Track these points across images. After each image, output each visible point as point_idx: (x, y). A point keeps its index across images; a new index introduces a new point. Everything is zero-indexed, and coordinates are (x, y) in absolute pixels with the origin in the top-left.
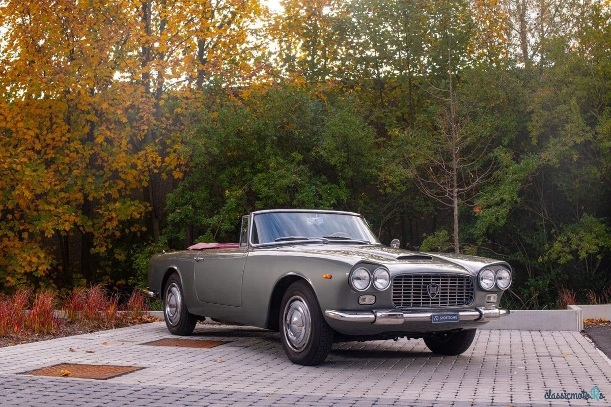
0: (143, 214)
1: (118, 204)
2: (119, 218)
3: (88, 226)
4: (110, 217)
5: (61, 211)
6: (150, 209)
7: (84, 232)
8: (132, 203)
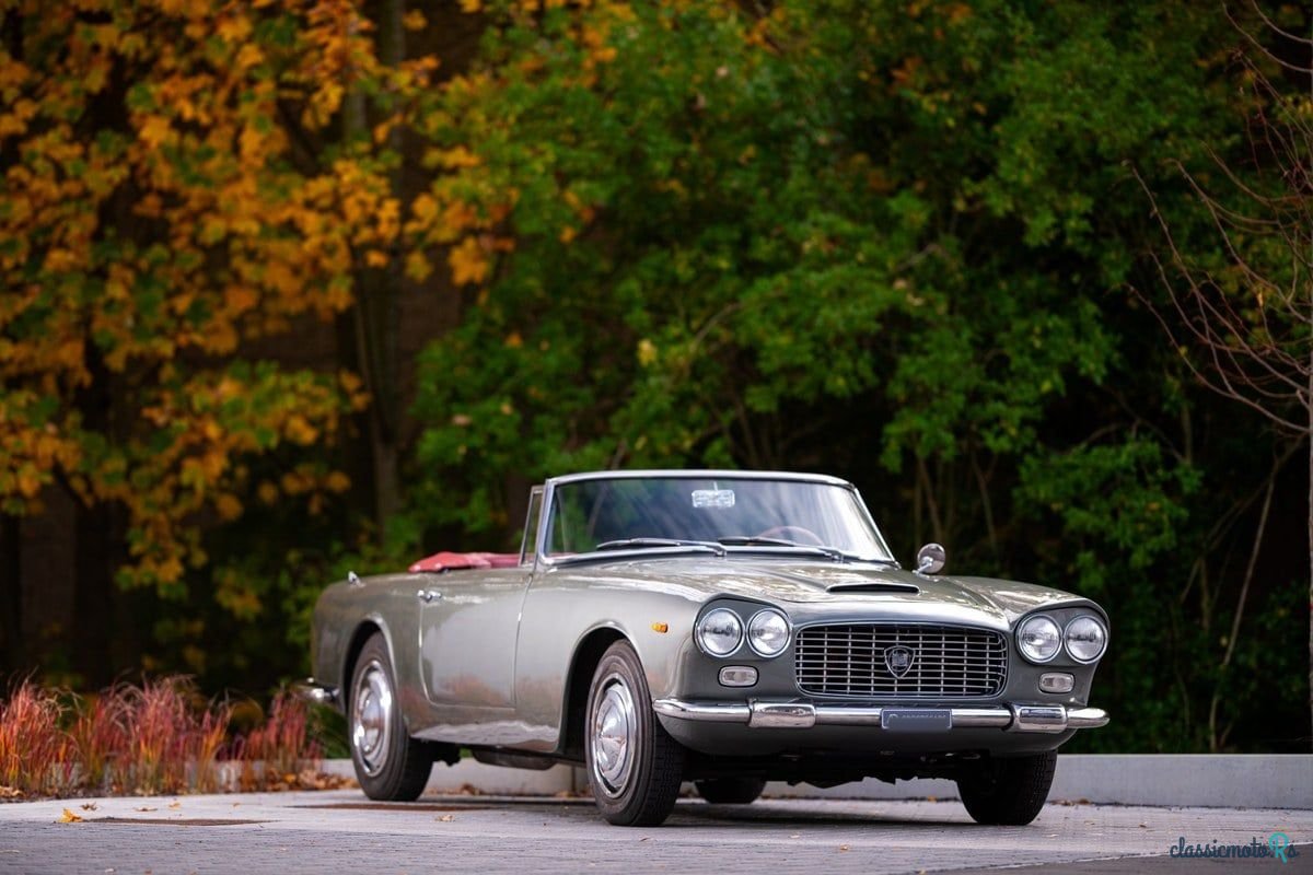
0: (332, 425)
1: (228, 388)
2: (233, 439)
3: (110, 475)
4: (195, 438)
6: (360, 401)
7: (89, 501)
8: (286, 381)
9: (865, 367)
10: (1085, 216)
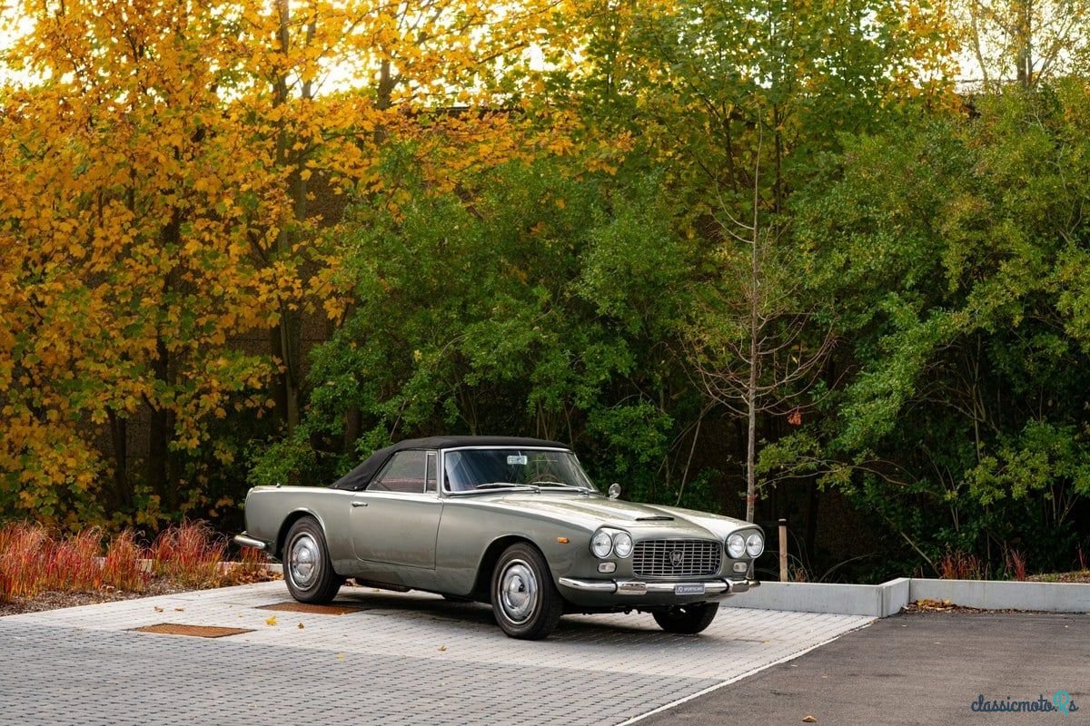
0: (268, 380)
1: (222, 362)
2: (223, 386)
3: (166, 399)
4: (207, 386)
5: (118, 374)
6: (281, 369)
7: (157, 408)
8: (249, 360)
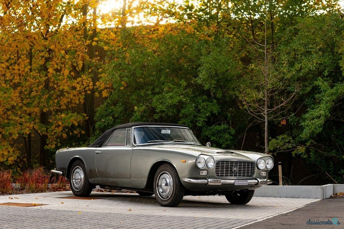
0: (81, 122)
1: (63, 115)
2: (64, 124)
4: (57, 124)
5: (23, 120)
6: (87, 118)
7: (41, 134)
8: (73, 114)
9: (175, 111)
10: (215, 84)
